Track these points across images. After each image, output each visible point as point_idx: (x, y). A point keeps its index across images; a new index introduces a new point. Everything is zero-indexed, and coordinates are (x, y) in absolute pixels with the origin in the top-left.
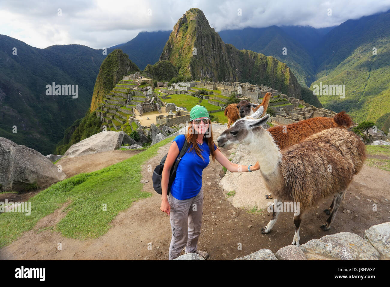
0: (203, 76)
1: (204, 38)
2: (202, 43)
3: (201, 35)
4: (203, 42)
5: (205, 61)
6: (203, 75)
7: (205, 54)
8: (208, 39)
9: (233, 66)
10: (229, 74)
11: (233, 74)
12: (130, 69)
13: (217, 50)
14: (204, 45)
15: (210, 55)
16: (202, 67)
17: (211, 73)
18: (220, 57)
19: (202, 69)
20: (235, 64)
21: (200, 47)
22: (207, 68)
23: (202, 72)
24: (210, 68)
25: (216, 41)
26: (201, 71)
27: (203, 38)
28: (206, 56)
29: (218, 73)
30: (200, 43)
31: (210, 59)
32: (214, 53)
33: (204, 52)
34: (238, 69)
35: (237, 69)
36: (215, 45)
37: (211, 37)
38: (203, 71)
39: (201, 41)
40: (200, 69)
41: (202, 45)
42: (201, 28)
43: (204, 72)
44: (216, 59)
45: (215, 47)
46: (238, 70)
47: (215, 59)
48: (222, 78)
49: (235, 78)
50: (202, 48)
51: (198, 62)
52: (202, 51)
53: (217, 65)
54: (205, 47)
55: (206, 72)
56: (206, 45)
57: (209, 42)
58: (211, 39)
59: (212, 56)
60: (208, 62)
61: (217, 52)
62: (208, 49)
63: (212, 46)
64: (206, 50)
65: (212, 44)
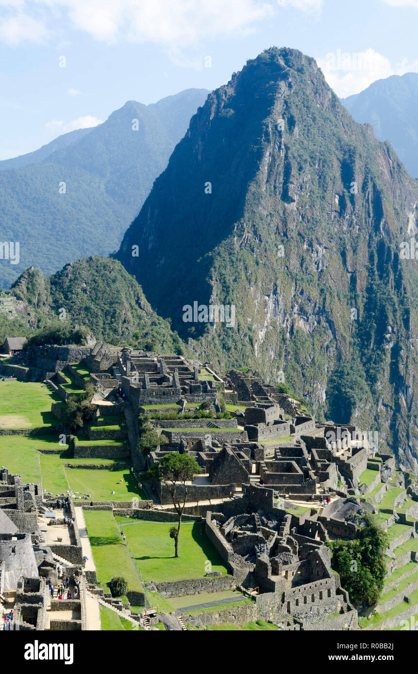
1: (300, 169)
2: (285, 189)
3: (286, 157)
4: (291, 186)
5: (293, 262)
6: (280, 318)
7: (294, 234)
8: (322, 177)
10: (407, 321)
14: (296, 198)
15: (324, 241)
16: (275, 285)
17: (318, 313)
19: (275, 293)
21: (279, 207)
22: (302, 293)
23: (271, 305)
24: (315, 294)
26: (265, 302)
27: (294, 171)
28: (303, 242)
30: (280, 189)
31: (320, 254)
32: (345, 228)
33: (292, 226)
37: (336, 165)
38: (277, 302)
39: (286, 181)
40: (263, 294)
41: (287, 198)
42: (296, 130)
44: (349, 255)
45: (349, 204)
47: (343, 254)
50: (285, 211)
51: (257, 263)
52: (285, 222)
53: (353, 280)
54: (302, 205)
55: (296, 310)
56: (307, 198)
57: (322, 186)
58: (336, 171)
59: (333, 244)
60: (307, 269)
61: (358, 227)
62: (317, 213)
63: (337, 201)
64: (303, 218)
65: (337, 196)
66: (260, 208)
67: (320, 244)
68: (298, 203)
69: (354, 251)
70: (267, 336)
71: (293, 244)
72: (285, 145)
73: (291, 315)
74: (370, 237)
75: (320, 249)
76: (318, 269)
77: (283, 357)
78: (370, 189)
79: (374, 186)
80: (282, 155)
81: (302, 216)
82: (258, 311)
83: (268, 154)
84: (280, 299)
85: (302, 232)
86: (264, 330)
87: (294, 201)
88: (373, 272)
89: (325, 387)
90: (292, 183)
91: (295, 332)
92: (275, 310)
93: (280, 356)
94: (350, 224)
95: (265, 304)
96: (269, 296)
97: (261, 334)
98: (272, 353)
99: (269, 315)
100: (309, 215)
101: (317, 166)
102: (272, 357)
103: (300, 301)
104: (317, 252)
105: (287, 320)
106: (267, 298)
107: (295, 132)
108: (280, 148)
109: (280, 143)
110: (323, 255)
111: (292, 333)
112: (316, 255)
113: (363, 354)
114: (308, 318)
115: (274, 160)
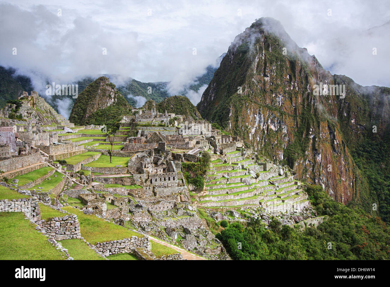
0: (259, 126)
1: (271, 64)
2: (265, 72)
3: (265, 59)
4: (267, 71)
5: (268, 101)
6: (262, 124)
7: (269, 91)
9: (345, 115)
10: (319, 127)
11: (329, 127)
12: (114, 103)
13: (297, 84)
14: (269, 75)
15: (282, 93)
16: (259, 110)
17: (280, 123)
18: (303, 96)
20: (349, 112)
21: (262, 79)
23: (258, 118)
24: (278, 115)
25: (298, 69)
27: (268, 65)
28: (273, 94)
29: (297, 123)
31: (280, 99)
32: (292, 88)
33: (268, 87)
34: (355, 121)
35: (353, 121)
36: (295, 76)
37: (288, 63)
38: (260, 118)
39: (265, 69)
40: (254, 114)
41: (265, 76)
43: (264, 119)
44: (294, 99)
45: (293, 78)
46: (357, 123)
47: (291, 99)
48: (302, 133)
49: (334, 136)
50: (264, 80)
52: (264, 85)
53: (295, 109)
54: (272, 78)
55: (269, 121)
56: (274, 76)
57: (282, 71)
59: (287, 94)
60: (274, 104)
61: (297, 88)
62: (279, 82)
63: (288, 77)
64: (272, 84)
65: (288, 75)
66: (253, 79)
67: (280, 95)
68: (270, 78)
69: (296, 97)
70: (256, 131)
71: (268, 94)
72: (264, 54)
73: (267, 123)
74: (303, 91)
75: (280, 97)
76: (279, 104)
77: (263, 141)
78: (303, 72)
79: (305, 71)
80: (263, 58)
81: (272, 83)
82: (251, 121)
83: (257, 58)
84: (262, 116)
85: (272, 89)
86: (254, 129)
87: (268, 77)
88: (304, 106)
89: (282, 153)
90: (267, 69)
91: (269, 130)
92: (259, 121)
93: (262, 140)
94: (294, 87)
95: (255, 118)
96: (256, 115)
97: (253, 131)
98: (258, 138)
99: (257, 123)
100: (275, 82)
101: (279, 63)
102: (258, 140)
103: (271, 118)
104: (279, 98)
105: (265, 125)
106: (255, 115)
107: (269, 50)
108: (262, 55)
109: (262, 53)
110: (282, 99)
111: (267, 130)
112: (278, 99)
113: (300, 140)
114: (275, 125)
115: (259, 60)
